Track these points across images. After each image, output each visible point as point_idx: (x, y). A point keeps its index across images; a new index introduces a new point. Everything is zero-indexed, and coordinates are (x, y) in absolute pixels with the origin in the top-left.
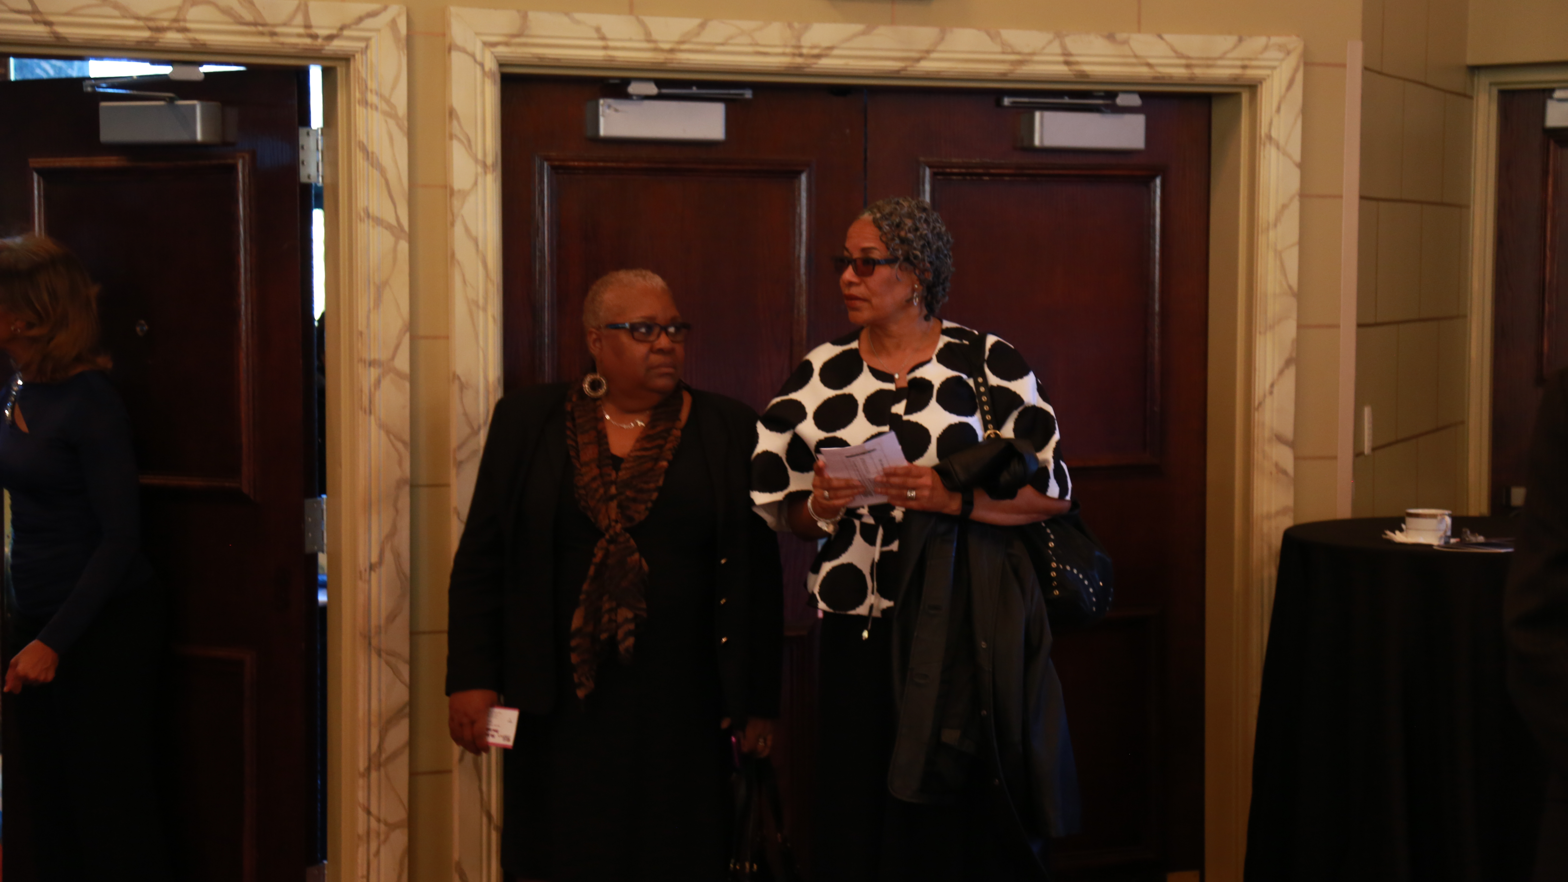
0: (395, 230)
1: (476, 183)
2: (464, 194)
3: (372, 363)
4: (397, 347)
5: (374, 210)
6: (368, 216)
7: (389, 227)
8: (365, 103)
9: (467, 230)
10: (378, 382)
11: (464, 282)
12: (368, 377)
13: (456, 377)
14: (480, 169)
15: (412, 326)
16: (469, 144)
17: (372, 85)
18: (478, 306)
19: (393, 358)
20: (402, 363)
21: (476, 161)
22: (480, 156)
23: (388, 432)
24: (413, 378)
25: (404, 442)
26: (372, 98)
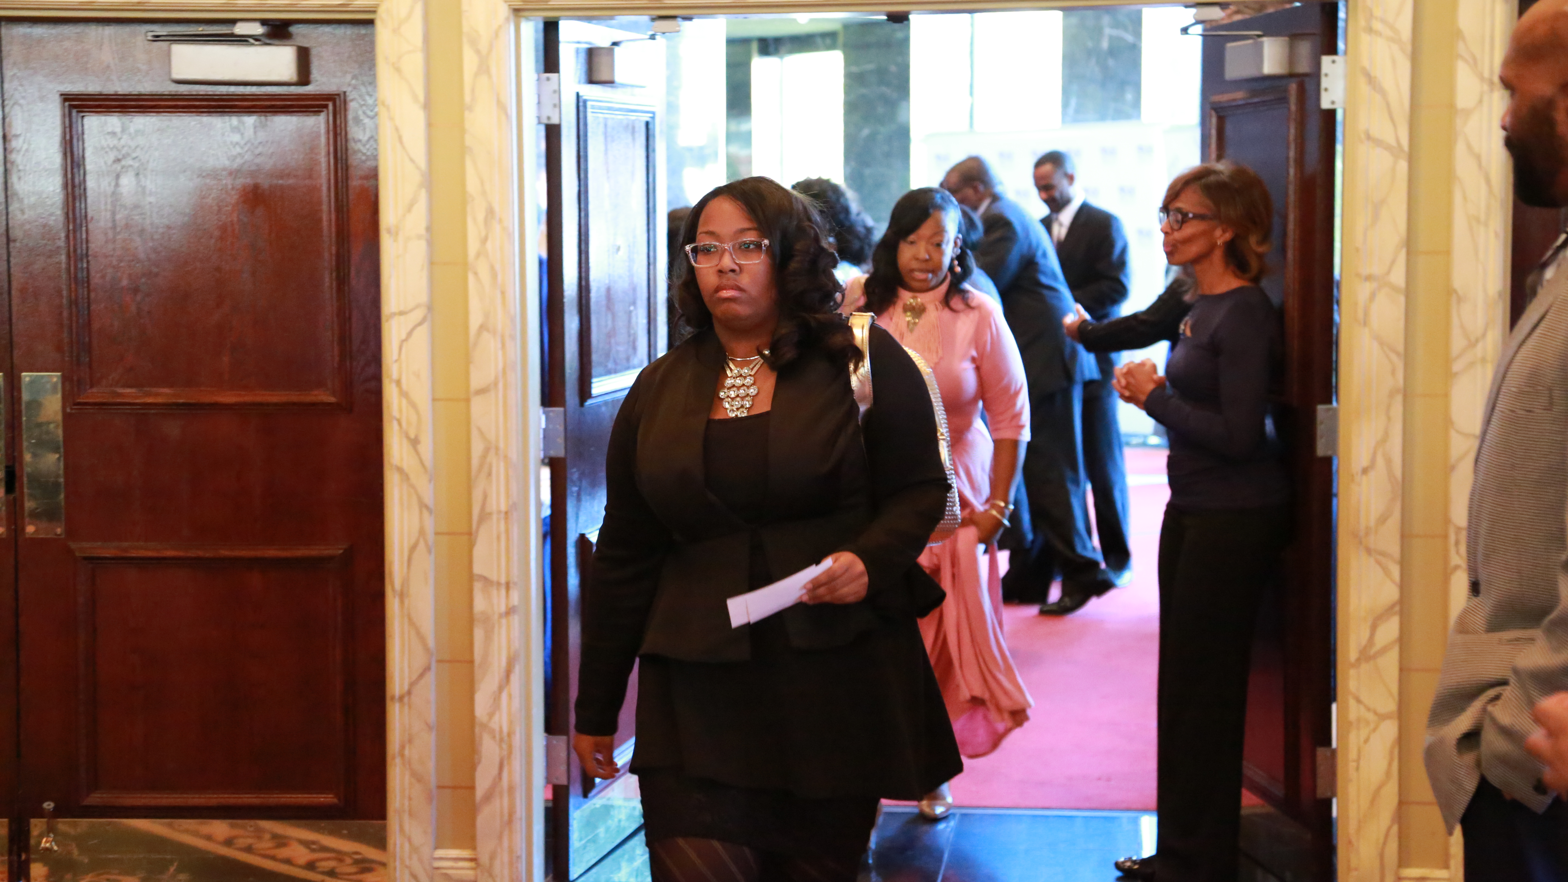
0: (1394, 151)
1: (1481, 101)
2: (1467, 113)
3: (1369, 278)
4: (1393, 262)
5: (1375, 133)
6: (1369, 137)
7: (1388, 148)
8: (1370, 30)
9: (1469, 147)
10: (1373, 296)
11: (1465, 198)
12: (1363, 291)
13: (1455, 291)
14: (1486, 87)
15: (1410, 243)
16: (1474, 63)
17: (1377, 12)
18: (1478, 220)
19: (1389, 272)
20: (1398, 277)
21: (1482, 78)
22: (1486, 74)
23: (1382, 344)
24: (1409, 292)
25: (1398, 354)
26: (1377, 25)
